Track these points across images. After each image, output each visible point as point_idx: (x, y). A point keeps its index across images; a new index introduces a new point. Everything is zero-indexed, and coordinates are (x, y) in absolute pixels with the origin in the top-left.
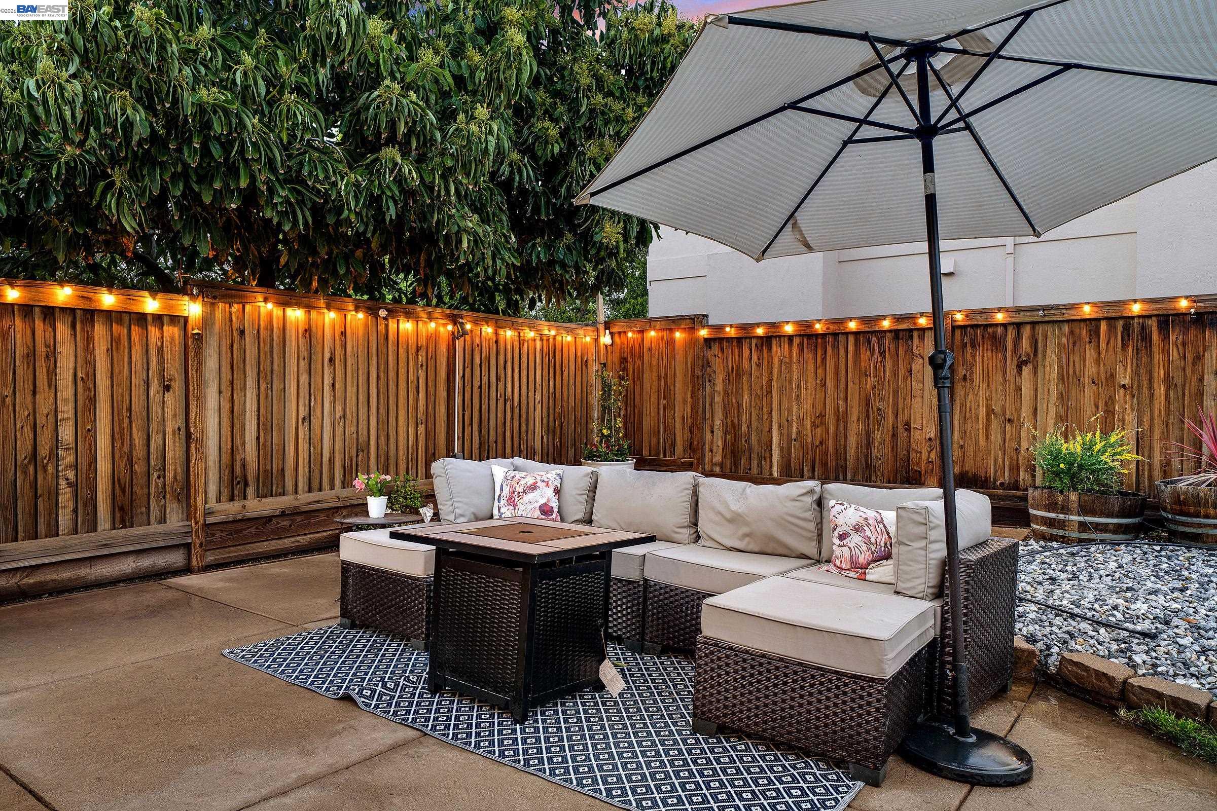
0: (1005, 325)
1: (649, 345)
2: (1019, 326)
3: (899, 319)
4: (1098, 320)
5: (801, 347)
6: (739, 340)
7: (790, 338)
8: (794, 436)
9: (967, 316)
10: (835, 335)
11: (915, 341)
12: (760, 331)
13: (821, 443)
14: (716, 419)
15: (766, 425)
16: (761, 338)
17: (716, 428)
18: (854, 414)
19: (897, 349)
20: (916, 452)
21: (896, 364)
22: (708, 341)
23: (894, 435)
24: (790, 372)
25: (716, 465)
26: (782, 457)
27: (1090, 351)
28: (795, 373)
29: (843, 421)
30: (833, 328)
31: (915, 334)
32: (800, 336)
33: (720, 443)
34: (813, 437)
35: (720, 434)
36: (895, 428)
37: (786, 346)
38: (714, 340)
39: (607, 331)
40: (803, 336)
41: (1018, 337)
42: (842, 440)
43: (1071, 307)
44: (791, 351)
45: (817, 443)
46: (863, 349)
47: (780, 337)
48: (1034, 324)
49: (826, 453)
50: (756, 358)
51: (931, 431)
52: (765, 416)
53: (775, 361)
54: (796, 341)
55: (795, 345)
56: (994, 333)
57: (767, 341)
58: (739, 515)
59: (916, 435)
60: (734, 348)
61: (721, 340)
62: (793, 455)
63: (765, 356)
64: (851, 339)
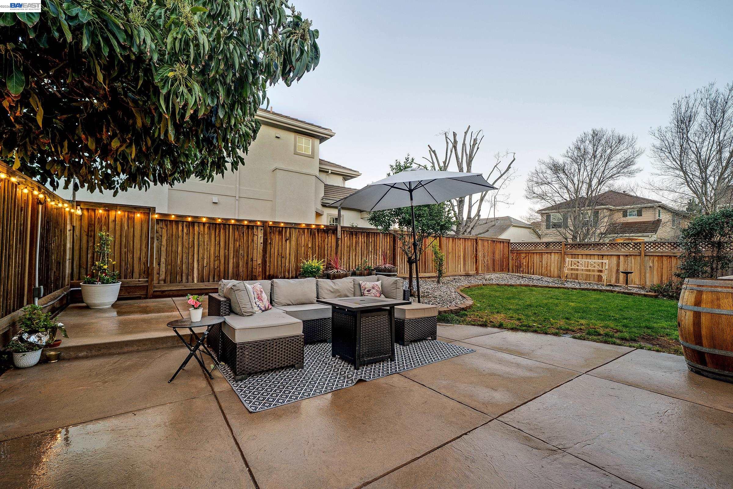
0: (282, 228)
1: (113, 218)
2: (286, 228)
3: (250, 221)
4: (305, 228)
5: (209, 228)
6: (177, 222)
7: (204, 224)
8: (205, 265)
9: (273, 223)
10: (224, 225)
11: (255, 230)
12: (189, 219)
13: (217, 267)
14: (162, 258)
15: (190, 261)
16: (189, 222)
17: (161, 263)
18: (231, 255)
19: (248, 232)
20: (255, 269)
21: (248, 237)
22: (158, 221)
23: (247, 263)
24: (204, 238)
25: (161, 280)
26: (198, 274)
27: (303, 237)
28: (206, 239)
29: (226, 258)
30: (224, 221)
31: (255, 227)
32: (208, 223)
33: (164, 270)
34: (214, 265)
35: (164, 265)
36: (247, 260)
37: (202, 227)
38: (161, 220)
39: (79, 207)
40: (210, 223)
41: (286, 232)
42: (227, 266)
43: (300, 224)
44: (204, 229)
45: (216, 267)
46: (236, 231)
47: (199, 223)
48: (290, 228)
49: (219, 271)
50: (186, 231)
51: (259, 261)
52: (190, 257)
53: (196, 232)
54: (207, 226)
55: (206, 227)
56: (279, 230)
57: (193, 223)
58: (337, 290)
59: (255, 263)
60: (174, 225)
61: (166, 221)
62: (205, 273)
63: (191, 230)
64: (231, 227)
